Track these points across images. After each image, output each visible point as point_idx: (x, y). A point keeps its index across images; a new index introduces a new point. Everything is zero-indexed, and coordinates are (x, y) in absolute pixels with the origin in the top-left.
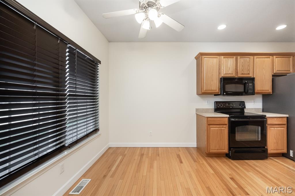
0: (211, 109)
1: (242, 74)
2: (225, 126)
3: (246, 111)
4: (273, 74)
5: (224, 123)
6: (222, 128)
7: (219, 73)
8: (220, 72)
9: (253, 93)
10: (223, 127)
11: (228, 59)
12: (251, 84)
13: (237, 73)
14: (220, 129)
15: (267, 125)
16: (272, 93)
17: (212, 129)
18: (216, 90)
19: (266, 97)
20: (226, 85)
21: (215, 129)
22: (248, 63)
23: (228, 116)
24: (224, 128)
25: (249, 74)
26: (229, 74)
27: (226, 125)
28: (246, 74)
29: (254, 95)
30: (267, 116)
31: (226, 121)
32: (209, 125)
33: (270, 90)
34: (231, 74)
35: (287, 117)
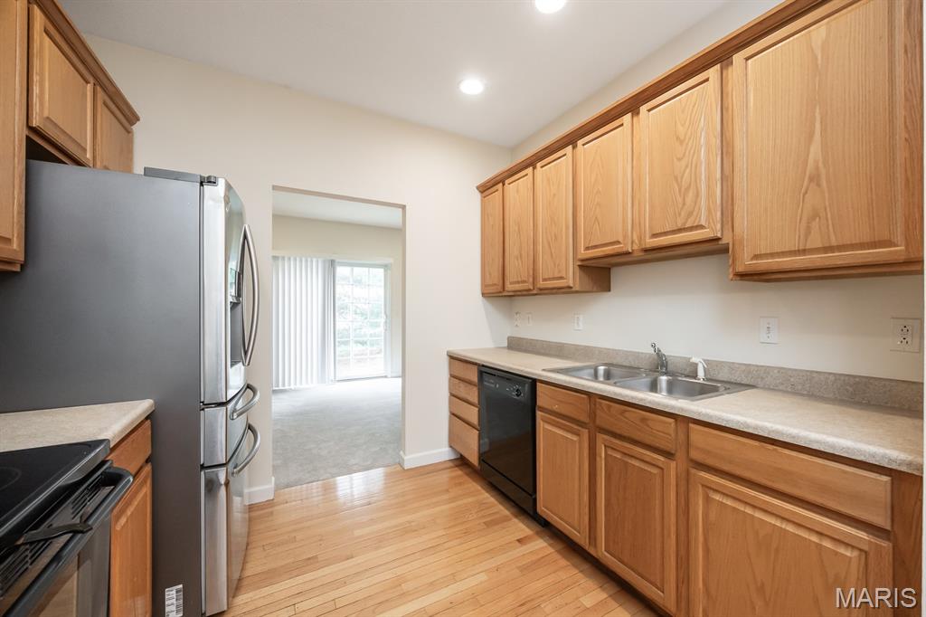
35: (150, 417)
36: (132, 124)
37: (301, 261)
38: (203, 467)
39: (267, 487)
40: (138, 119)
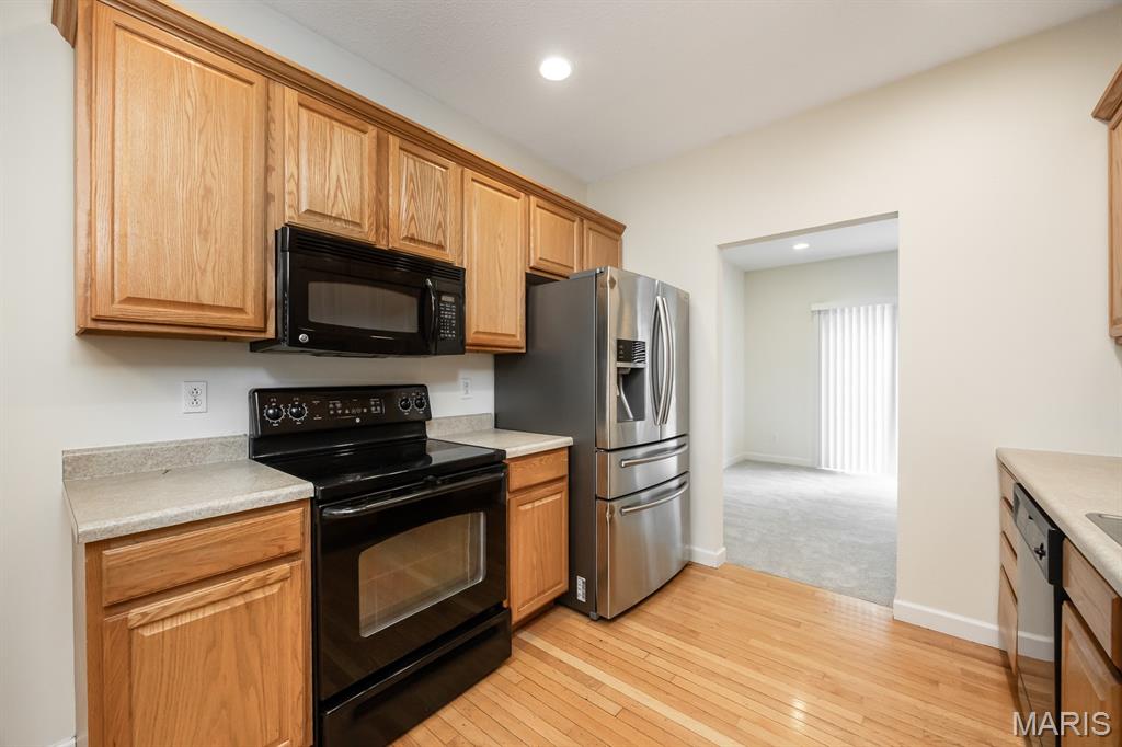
0: (225, 443)
1: (412, 239)
2: (286, 567)
3: (433, 432)
4: (529, 271)
5: (275, 552)
6: (259, 595)
7: (268, 198)
8: (274, 187)
9: (459, 346)
10: (265, 578)
11: (332, 128)
12: (451, 299)
13: (382, 223)
14: (239, 602)
15: (508, 497)
16: (524, 351)
17: (147, 633)
18: (241, 310)
19: (506, 364)
20: (313, 287)
21: (187, 619)
22: (439, 187)
23: (306, 489)
24: (275, 589)
25: (441, 247)
26: (337, 219)
27: (289, 556)
28: (431, 244)
29: (463, 353)
30: (508, 457)
31: (295, 530)
32: (113, 607)
33: (519, 338)
34: (346, 221)
35: (569, 447)
36: (620, 233)
37: (851, 311)
38: (597, 498)
39: (713, 553)
40: (625, 227)
